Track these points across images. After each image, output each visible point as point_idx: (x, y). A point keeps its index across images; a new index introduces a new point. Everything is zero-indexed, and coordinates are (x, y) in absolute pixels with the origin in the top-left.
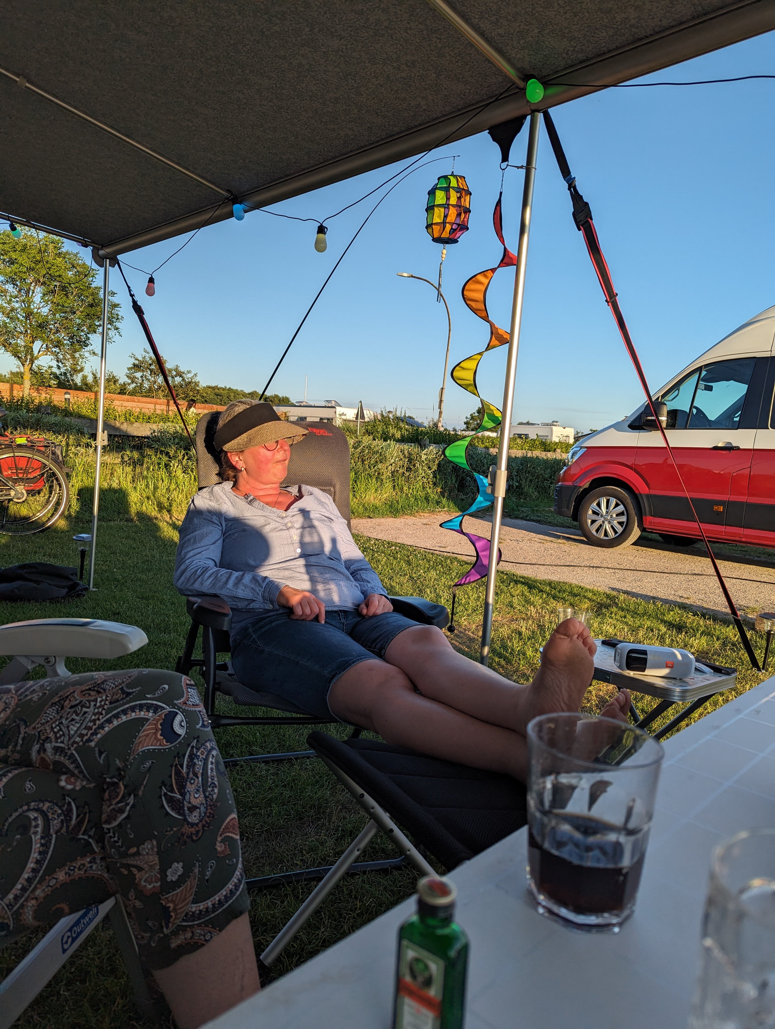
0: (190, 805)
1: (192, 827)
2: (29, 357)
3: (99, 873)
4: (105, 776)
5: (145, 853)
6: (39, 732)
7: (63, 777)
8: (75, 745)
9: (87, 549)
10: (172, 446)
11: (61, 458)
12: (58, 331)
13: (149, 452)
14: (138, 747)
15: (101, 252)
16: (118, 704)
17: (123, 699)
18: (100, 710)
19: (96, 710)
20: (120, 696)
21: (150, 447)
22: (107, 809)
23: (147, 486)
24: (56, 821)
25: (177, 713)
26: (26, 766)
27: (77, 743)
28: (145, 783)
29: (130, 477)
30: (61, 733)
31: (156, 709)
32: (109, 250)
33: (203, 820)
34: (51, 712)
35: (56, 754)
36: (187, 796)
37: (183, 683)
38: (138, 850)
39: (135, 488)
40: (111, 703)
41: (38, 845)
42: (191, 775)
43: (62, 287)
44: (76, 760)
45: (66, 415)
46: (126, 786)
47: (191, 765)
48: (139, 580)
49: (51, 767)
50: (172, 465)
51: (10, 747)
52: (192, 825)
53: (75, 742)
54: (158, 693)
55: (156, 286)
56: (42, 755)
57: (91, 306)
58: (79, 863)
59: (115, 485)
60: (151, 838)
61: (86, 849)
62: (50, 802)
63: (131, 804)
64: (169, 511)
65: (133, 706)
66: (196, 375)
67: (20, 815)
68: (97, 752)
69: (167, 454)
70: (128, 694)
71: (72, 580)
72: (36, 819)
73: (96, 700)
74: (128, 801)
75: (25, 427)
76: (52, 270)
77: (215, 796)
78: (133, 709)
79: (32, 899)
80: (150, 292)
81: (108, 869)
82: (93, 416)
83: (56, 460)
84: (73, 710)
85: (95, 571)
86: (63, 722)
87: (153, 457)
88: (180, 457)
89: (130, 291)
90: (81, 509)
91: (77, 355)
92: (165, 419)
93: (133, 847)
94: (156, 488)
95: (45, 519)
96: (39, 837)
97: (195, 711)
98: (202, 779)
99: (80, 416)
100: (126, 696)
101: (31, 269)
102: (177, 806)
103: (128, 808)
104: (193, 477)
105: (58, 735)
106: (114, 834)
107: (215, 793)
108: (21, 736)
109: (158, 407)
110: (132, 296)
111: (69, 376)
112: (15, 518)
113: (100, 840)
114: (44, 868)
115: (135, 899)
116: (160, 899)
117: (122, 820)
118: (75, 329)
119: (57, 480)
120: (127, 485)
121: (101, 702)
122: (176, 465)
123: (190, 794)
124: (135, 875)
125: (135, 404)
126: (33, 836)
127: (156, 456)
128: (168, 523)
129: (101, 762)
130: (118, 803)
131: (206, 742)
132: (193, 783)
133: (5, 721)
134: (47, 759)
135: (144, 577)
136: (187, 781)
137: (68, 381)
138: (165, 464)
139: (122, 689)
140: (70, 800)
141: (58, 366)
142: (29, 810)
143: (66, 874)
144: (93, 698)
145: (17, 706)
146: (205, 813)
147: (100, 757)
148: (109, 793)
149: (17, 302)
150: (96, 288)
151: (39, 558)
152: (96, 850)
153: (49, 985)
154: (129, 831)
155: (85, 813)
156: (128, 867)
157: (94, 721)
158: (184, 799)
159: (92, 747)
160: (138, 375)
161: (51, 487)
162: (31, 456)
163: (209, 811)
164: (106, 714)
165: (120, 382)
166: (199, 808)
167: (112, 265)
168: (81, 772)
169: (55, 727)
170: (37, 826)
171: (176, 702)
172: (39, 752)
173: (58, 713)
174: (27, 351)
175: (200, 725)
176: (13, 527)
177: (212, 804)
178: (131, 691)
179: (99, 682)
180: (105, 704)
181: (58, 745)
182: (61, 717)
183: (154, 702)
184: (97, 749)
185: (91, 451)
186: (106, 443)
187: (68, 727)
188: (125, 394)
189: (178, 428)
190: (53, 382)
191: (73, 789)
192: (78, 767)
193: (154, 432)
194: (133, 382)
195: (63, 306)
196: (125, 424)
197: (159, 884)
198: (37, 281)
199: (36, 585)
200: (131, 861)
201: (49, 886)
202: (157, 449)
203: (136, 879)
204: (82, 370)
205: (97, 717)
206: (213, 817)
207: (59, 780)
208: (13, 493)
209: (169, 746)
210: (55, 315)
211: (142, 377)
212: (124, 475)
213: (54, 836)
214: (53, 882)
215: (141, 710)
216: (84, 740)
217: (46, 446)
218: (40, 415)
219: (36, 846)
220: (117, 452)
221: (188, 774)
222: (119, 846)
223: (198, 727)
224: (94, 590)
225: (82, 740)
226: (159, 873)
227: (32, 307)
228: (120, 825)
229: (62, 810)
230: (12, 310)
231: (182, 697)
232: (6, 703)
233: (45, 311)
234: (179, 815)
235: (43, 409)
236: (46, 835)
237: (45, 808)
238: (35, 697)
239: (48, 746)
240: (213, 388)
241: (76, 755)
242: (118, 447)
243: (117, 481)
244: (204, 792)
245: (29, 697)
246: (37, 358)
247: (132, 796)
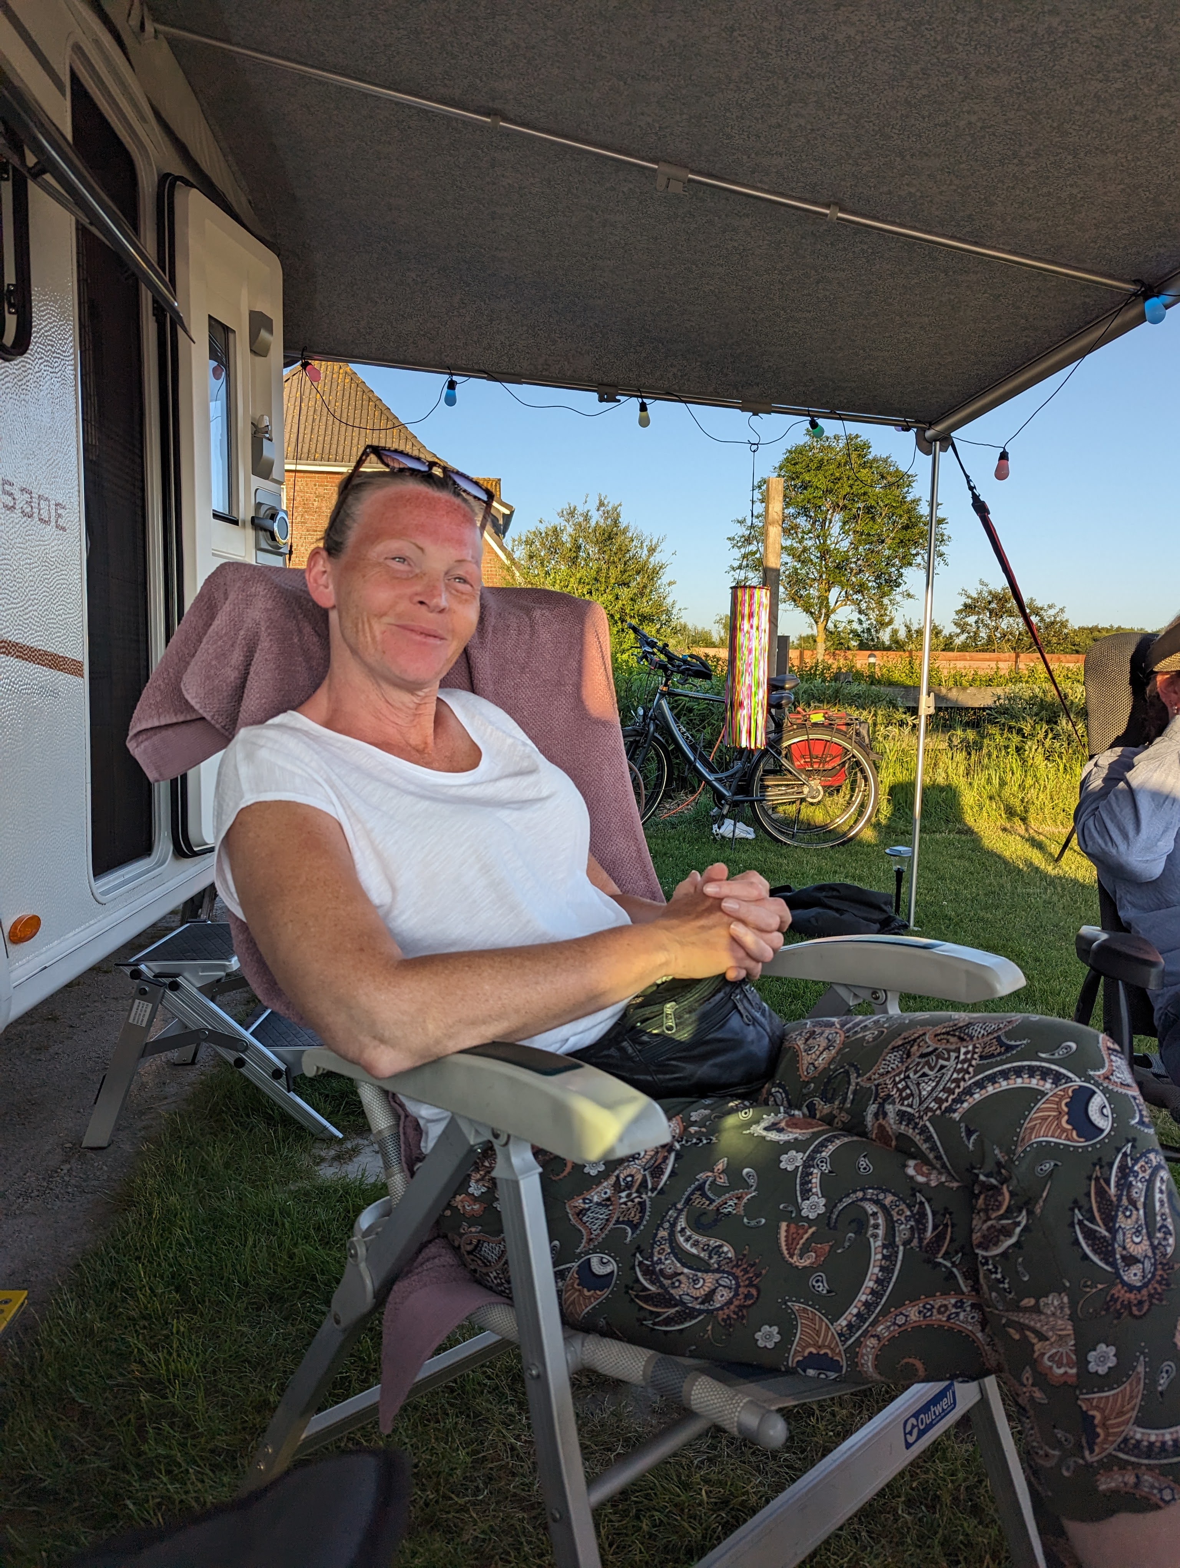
0: (1124, 1253)
1: (1131, 1292)
2: (824, 611)
3: (970, 1328)
4: (976, 1171)
5: (1049, 1312)
6: (877, 1086)
7: (912, 1163)
8: (930, 1114)
9: (905, 868)
10: (1028, 718)
11: (867, 741)
12: (861, 571)
13: (993, 730)
14: (1031, 1133)
15: (929, 433)
16: (994, 1060)
17: (999, 1054)
18: (966, 1066)
19: (959, 1066)
20: (995, 1048)
21: (993, 722)
22: (980, 1226)
23: (989, 781)
24: (903, 1226)
25: (1094, 1093)
26: (857, 1135)
27: (931, 1110)
28: (1045, 1194)
29: (962, 769)
30: (908, 1091)
31: (1058, 1078)
32: (939, 428)
33: (1150, 1286)
34: (893, 1060)
35: (901, 1123)
36: (1120, 1237)
37: (1101, 1045)
38: (1037, 1302)
39: (970, 784)
40: (982, 1057)
41: (879, 1256)
42: (1125, 1201)
43: (868, 508)
44: (931, 1136)
45: (872, 683)
46: (1012, 1194)
47: (1124, 1185)
48: (982, 919)
49: (894, 1143)
50: (1027, 748)
51: (837, 1103)
52: (1131, 1288)
53: (928, 1109)
54: (1059, 1054)
55: (1011, 463)
56: (881, 1121)
57: (906, 528)
58: (939, 1302)
59: (941, 780)
60: (1060, 1289)
61: (948, 1283)
62: (894, 1194)
63: (1023, 1224)
64: (1024, 820)
65: (1019, 1067)
66: (1062, 610)
67: (853, 1202)
68: (963, 1129)
69: (1020, 731)
70: (1009, 1048)
71: (884, 911)
72: (874, 1214)
73: (958, 1050)
74: (1018, 1220)
75: (821, 701)
76: (855, 487)
77: (1169, 1250)
78: (1018, 1072)
79: (872, 1336)
80: (1001, 473)
81: (984, 1324)
82: (909, 682)
83: (861, 745)
84: (924, 1060)
85: (916, 902)
86: (911, 1075)
87: (998, 737)
88: (1041, 736)
89: (969, 481)
90: (893, 815)
91: (886, 601)
92: (1016, 678)
93: (1029, 1297)
94: (1003, 783)
95: (846, 828)
96: (879, 1243)
97: (1126, 1095)
98: (1145, 1213)
99: (891, 684)
100: (1007, 1051)
101: (829, 491)
102: (1105, 1248)
103: (1018, 1230)
104: (1061, 767)
105: (904, 1094)
106: (996, 1267)
107: (1168, 1245)
108: (852, 1088)
109: (1001, 665)
110: (971, 488)
111: (873, 633)
112: (809, 824)
113: (972, 1275)
114: (887, 1293)
115: (1033, 1385)
116: (1078, 1399)
117: (1009, 1247)
118: (884, 564)
119: (862, 771)
120: (959, 781)
121: (966, 1053)
122: (1035, 747)
123: (1124, 1234)
124: (1033, 1345)
125: (967, 664)
126: (871, 1240)
127: (1002, 735)
128: (1022, 837)
129: (971, 1146)
130: (1002, 1217)
131: (1149, 1151)
132: (1130, 1216)
133: (830, 1064)
134: (888, 1129)
135: (989, 915)
136: (1117, 1211)
137: (873, 640)
138: (1017, 747)
139: (998, 1038)
140: (923, 1200)
141: (859, 620)
142: (863, 1199)
143: (920, 1312)
144: (953, 1047)
145: (845, 1045)
146: (1154, 1275)
147: (969, 1140)
148: (985, 1199)
149: (811, 538)
150: (913, 501)
151: (838, 879)
152: (965, 1289)
153: (881, 1494)
154: (1020, 1269)
155: (946, 1226)
156: (1022, 1328)
157: (957, 1081)
158: (1114, 1239)
159: (954, 1121)
160: (972, 619)
161: (854, 782)
162: (828, 738)
163: (1160, 1272)
164: (976, 1074)
165: (943, 633)
166: (1143, 1263)
167: (944, 449)
168: (939, 1157)
169: (900, 1082)
170: (876, 1226)
171: (1092, 1073)
172: (876, 1115)
173: (902, 1062)
174: (822, 603)
175: (1137, 1120)
176: (806, 837)
177: (1165, 1261)
178: (1013, 1043)
179: (961, 1024)
180: (973, 1058)
181: (904, 1108)
182: (907, 1069)
183: (1054, 1067)
184: (963, 1125)
185: (907, 730)
186: (932, 711)
187: (918, 1084)
188: (952, 650)
189: (1037, 690)
190: (854, 643)
191: (927, 1184)
192: (934, 1148)
193: (999, 699)
194: (963, 632)
195: (869, 535)
196: (954, 690)
197: (1074, 1371)
198: (836, 506)
199: (837, 915)
200: (1024, 1319)
201: (895, 1324)
202: (1004, 724)
203: (1034, 1352)
204: (891, 622)
205: (961, 1075)
206: (1168, 1285)
207: (905, 1166)
208: (806, 790)
209: (1082, 1143)
210: (857, 549)
211: (976, 622)
212: (954, 765)
213: (901, 1248)
214: (901, 1320)
215: (1031, 1076)
216: (943, 1107)
217: (848, 724)
218: (839, 685)
219: (876, 1257)
220: (943, 732)
221: (1119, 1198)
222: (1005, 1289)
223: (1133, 1122)
224: (916, 929)
225: (940, 1108)
226: (1076, 1352)
227: (829, 542)
228: (1004, 1254)
229: (912, 1211)
230: (805, 550)
231: (1103, 1067)
232: (829, 1040)
233: (845, 545)
234: (1107, 1263)
235: (842, 677)
236: (890, 1243)
237: (887, 1202)
238: (869, 1036)
239: (889, 1108)
240: (1092, 630)
241: (931, 1129)
242: (944, 726)
243: (944, 775)
244: (1150, 1236)
245: (860, 1035)
246: (834, 611)
247: (1024, 1213)
